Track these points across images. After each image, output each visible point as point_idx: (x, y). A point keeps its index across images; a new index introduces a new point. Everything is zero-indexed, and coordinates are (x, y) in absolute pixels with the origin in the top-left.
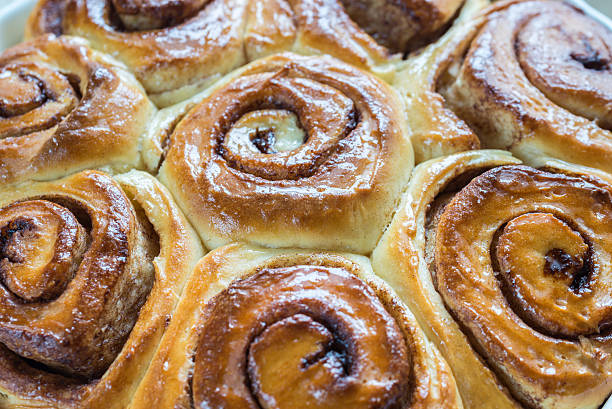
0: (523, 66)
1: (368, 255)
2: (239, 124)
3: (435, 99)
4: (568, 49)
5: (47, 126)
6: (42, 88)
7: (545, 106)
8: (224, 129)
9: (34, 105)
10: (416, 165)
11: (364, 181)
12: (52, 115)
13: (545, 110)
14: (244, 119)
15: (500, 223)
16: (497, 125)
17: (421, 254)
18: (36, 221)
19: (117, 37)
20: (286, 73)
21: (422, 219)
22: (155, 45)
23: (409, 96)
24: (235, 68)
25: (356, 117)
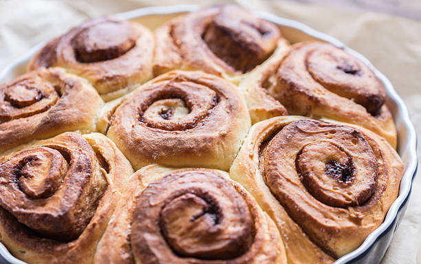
0: (311, 74)
1: (228, 171)
2: (151, 106)
3: (262, 91)
4: (335, 65)
5: (42, 111)
6: (39, 92)
7: (323, 92)
8: (144, 109)
9: (35, 101)
10: (252, 124)
11: (223, 129)
12: (45, 105)
13: (323, 94)
14: (155, 104)
15: (300, 148)
16: (297, 104)
17: (257, 167)
18: (39, 157)
19: (81, 66)
20: (177, 80)
21: (257, 150)
22: (103, 69)
23: (247, 91)
24: (148, 80)
25: (218, 100)
